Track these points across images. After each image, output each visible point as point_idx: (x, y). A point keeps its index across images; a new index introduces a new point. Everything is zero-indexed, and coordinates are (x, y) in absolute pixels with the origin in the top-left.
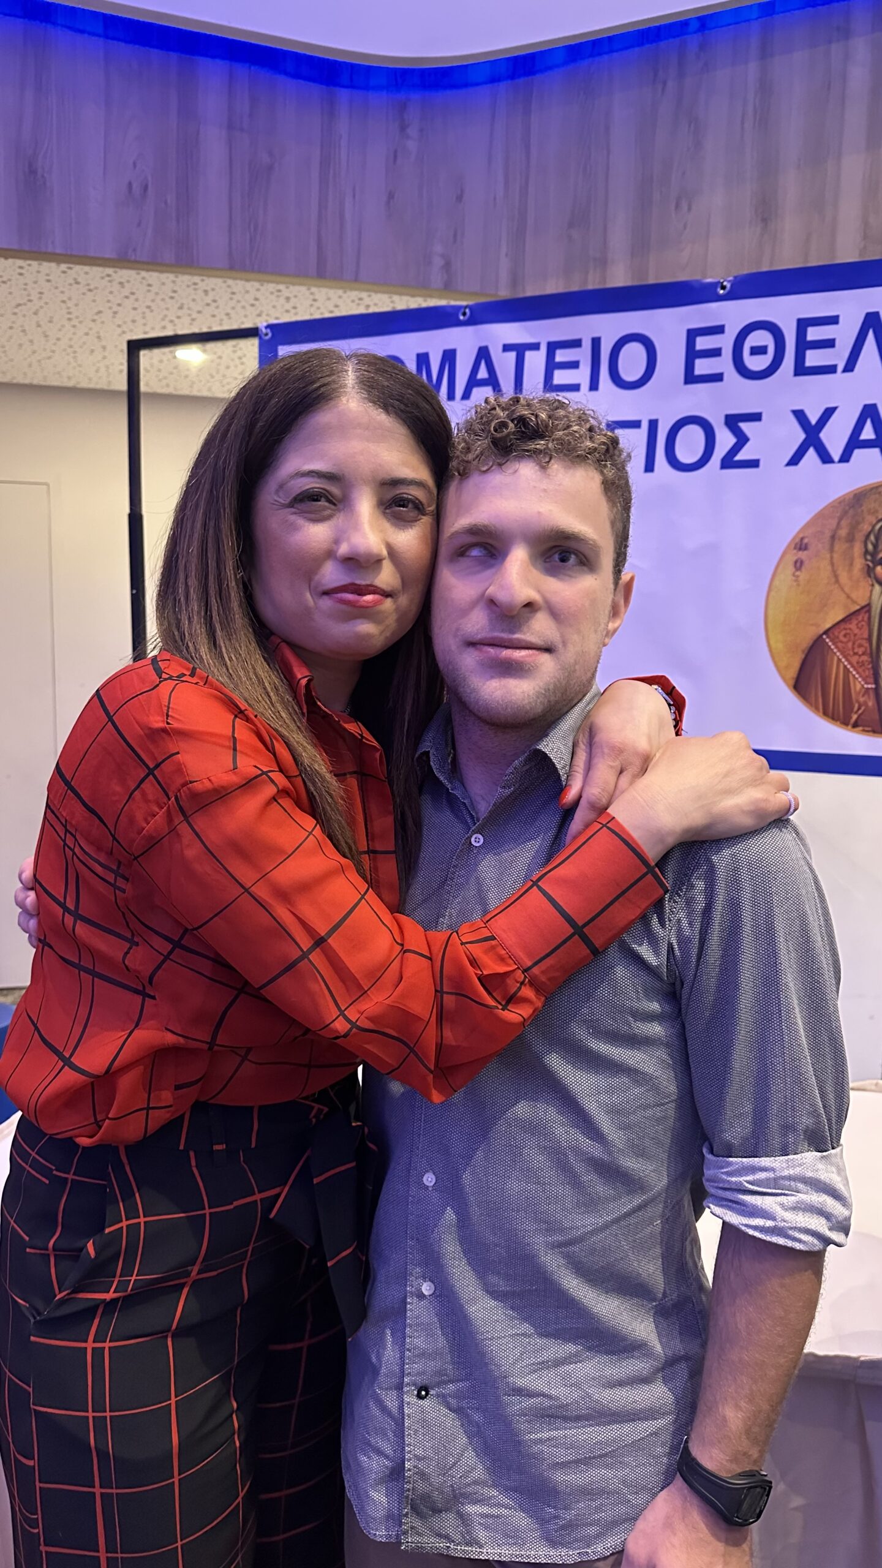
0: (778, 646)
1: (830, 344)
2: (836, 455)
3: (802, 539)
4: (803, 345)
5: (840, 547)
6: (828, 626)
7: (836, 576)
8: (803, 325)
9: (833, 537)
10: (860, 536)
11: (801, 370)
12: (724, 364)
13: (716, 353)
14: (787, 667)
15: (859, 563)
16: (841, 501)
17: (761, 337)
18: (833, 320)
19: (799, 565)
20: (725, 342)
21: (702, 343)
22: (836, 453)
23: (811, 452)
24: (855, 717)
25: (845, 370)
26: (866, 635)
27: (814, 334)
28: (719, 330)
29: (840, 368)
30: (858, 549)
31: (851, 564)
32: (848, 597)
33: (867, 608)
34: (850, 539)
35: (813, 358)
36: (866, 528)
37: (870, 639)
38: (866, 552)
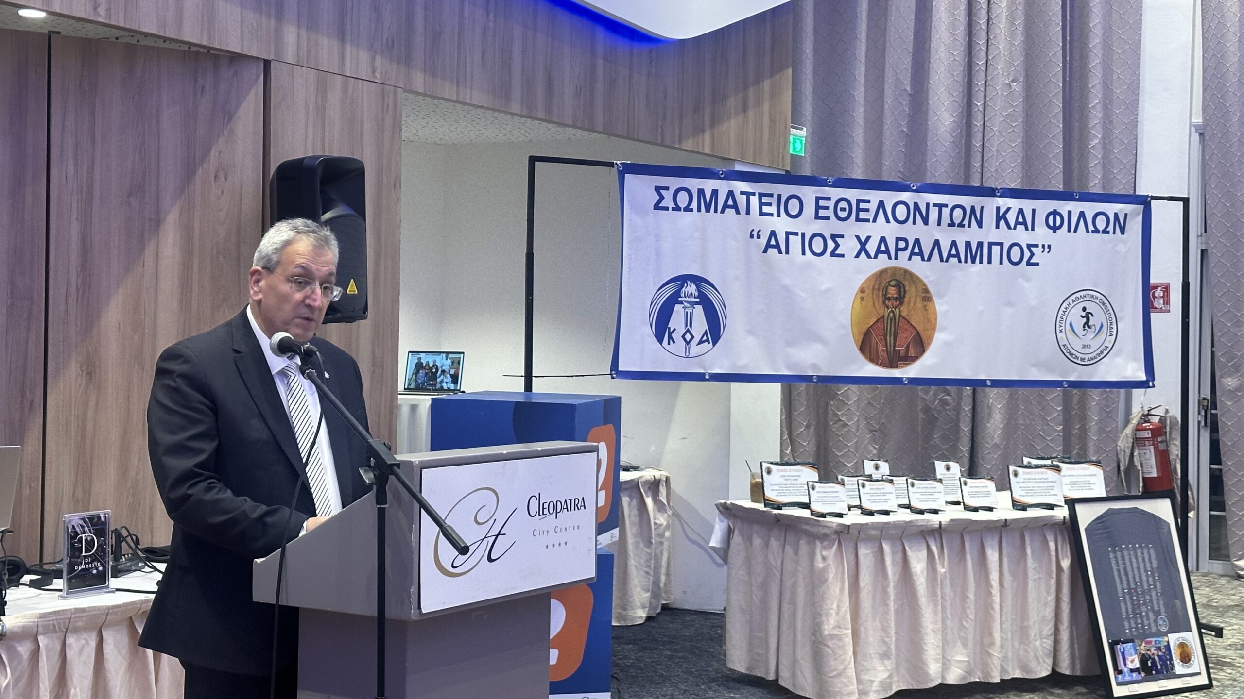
0: (856, 332)
1: (867, 210)
2: (873, 256)
3: (862, 288)
4: (859, 210)
5: (875, 292)
6: (871, 324)
7: (874, 304)
8: (859, 201)
9: (873, 288)
10: (881, 289)
11: (858, 219)
12: (830, 213)
13: (827, 208)
14: (858, 341)
15: (881, 299)
16: (875, 274)
17: (843, 204)
18: (868, 201)
19: (862, 299)
20: (831, 204)
21: (822, 203)
22: (872, 255)
23: (863, 253)
24: (880, 361)
25: (873, 222)
26: (882, 328)
27: (862, 206)
28: (829, 199)
29: (871, 220)
30: (881, 294)
31: (879, 300)
32: (878, 313)
33: (883, 316)
34: (878, 289)
35: (862, 215)
36: (883, 285)
37: (884, 330)
38: (883, 295)
